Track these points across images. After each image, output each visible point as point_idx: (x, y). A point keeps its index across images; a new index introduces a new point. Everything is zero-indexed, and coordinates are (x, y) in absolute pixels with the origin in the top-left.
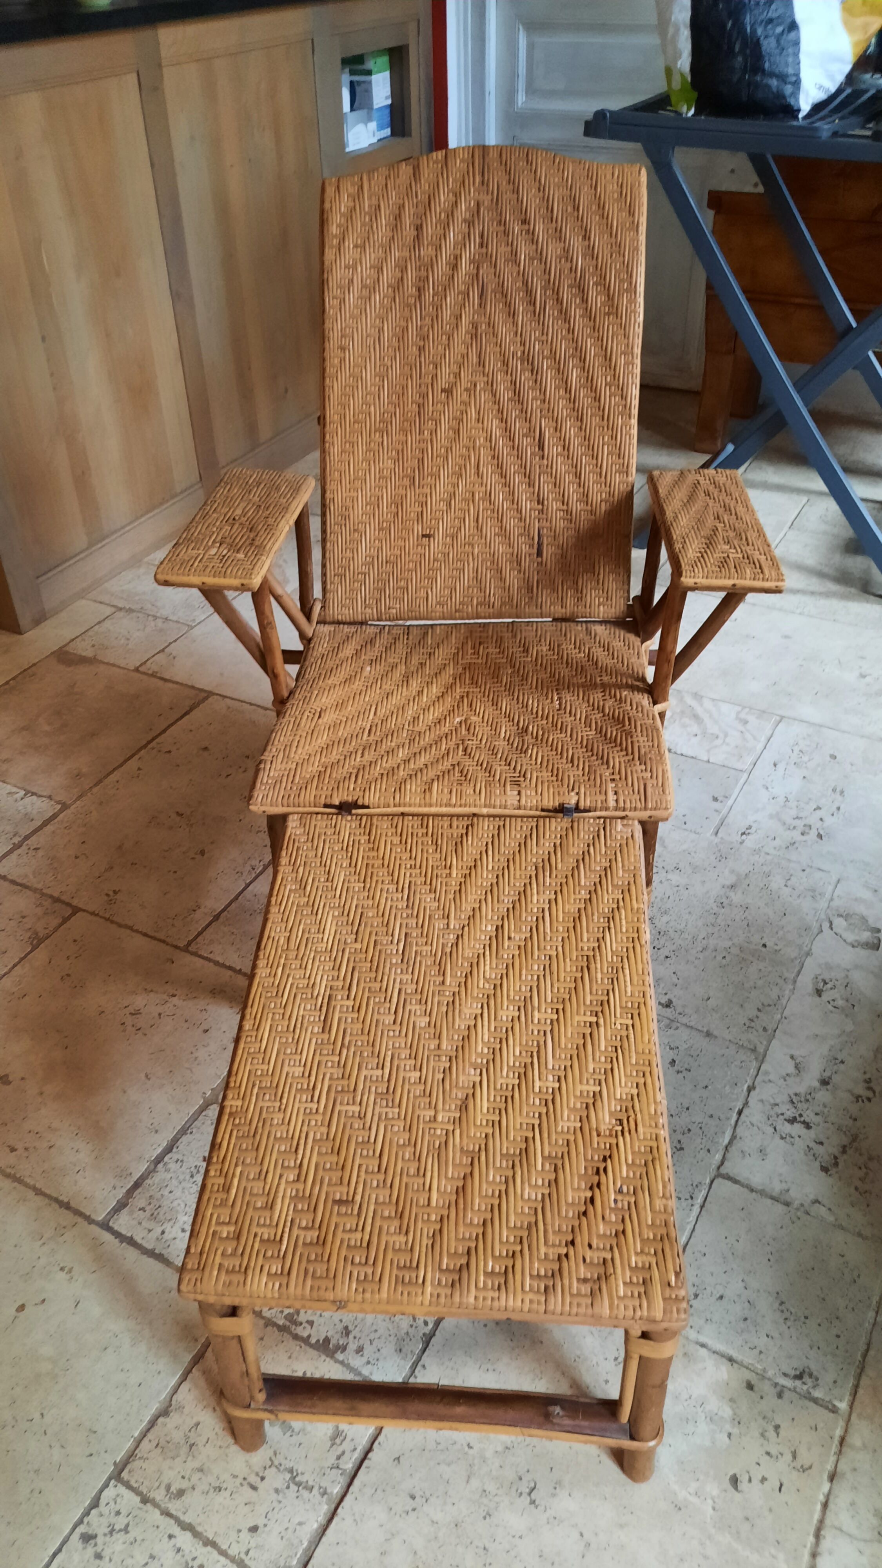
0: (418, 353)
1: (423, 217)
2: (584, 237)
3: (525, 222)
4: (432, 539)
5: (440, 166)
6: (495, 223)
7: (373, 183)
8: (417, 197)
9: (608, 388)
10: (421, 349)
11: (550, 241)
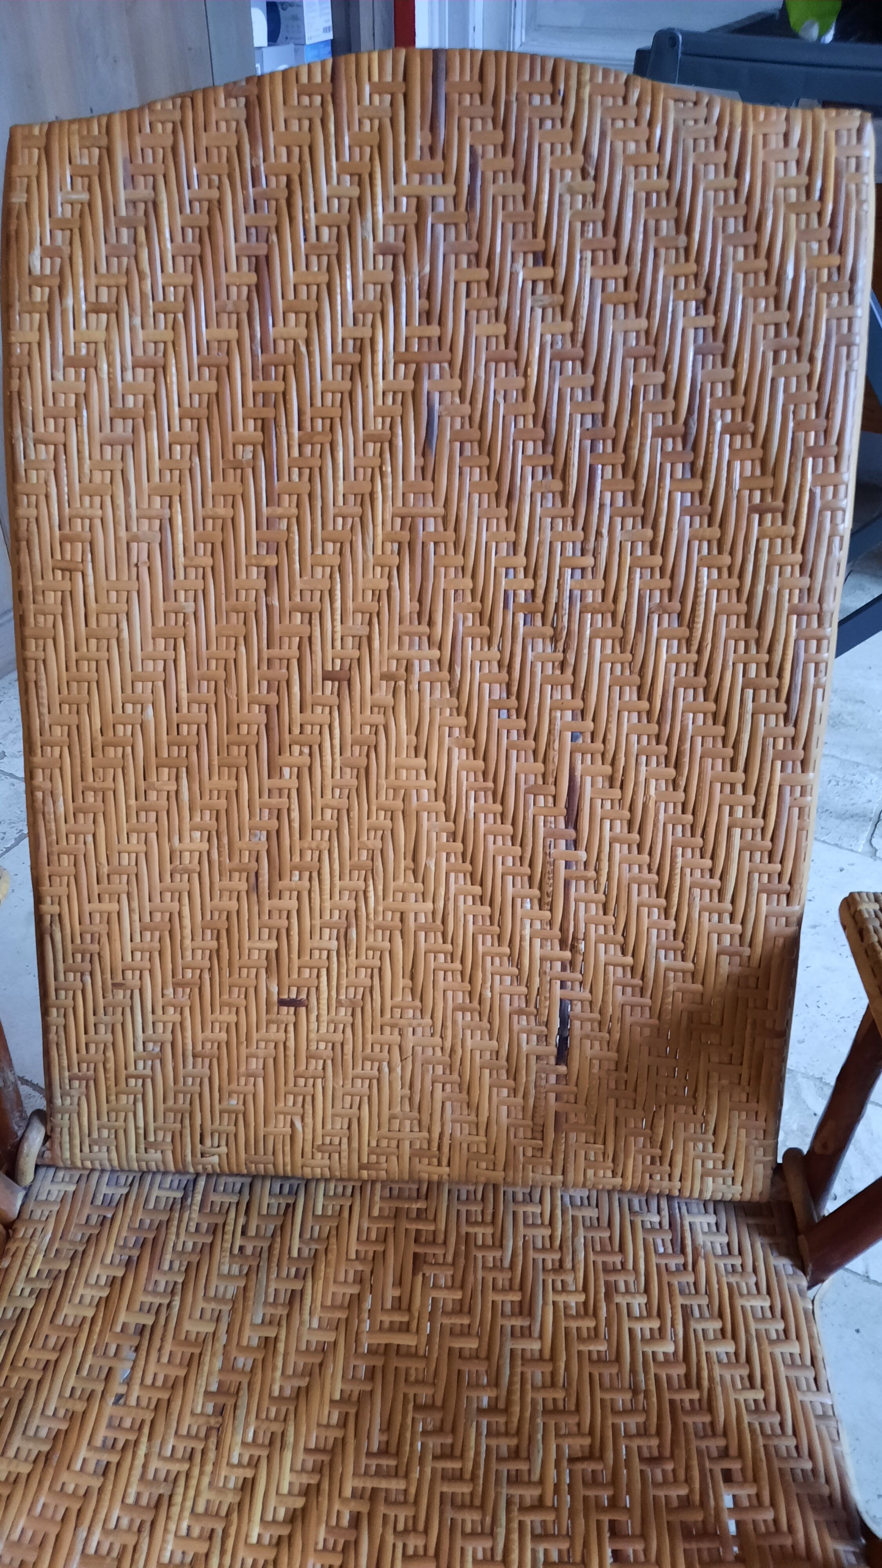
0: (263, 584)
1: (274, 238)
2: (703, 305)
3: (542, 258)
4: (303, 1010)
5: (318, 100)
6: (464, 259)
7: (138, 142)
8: (255, 183)
9: (750, 692)
10: (271, 575)
11: (610, 309)
